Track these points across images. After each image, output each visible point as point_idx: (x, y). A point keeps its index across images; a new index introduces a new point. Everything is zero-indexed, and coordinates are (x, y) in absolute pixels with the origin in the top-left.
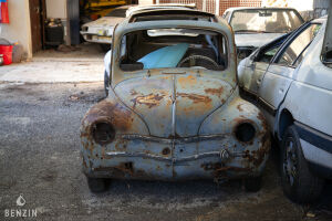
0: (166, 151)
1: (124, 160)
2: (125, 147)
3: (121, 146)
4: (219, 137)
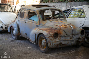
0: (71, 38)
2: (60, 39)
4: (78, 34)
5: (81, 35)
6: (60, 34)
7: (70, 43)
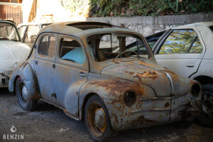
0: (167, 105)
1: (139, 115)
2: (141, 106)
3: (138, 106)
5: (191, 96)
6: (141, 94)
7: (165, 117)
